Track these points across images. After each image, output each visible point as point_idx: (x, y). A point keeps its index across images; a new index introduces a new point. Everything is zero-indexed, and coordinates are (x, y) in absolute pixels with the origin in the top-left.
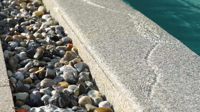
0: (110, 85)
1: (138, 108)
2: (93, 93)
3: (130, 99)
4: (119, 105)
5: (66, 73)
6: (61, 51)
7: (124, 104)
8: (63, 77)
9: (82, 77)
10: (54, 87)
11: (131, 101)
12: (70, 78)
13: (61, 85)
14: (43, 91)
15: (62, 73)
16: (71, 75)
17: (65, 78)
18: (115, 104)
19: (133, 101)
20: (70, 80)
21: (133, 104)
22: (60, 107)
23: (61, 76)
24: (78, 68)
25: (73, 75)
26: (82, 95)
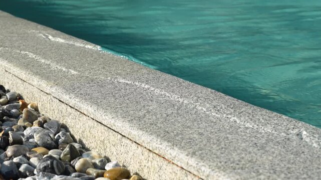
0: (116, 138)
1: (177, 153)
2: (91, 155)
3: (160, 146)
4: (139, 161)
5: (38, 135)
6: (14, 111)
7: (149, 156)
8: (36, 141)
9: (63, 138)
10: (30, 154)
11: (164, 148)
12: (46, 141)
13: (38, 152)
14: (18, 160)
15: (32, 137)
16: (47, 138)
17: (38, 143)
18: (131, 162)
19: (166, 147)
20: (48, 144)
21: (167, 151)
22: (57, 175)
23: (31, 140)
24: (51, 128)
25: (50, 137)
26: (77, 159)
